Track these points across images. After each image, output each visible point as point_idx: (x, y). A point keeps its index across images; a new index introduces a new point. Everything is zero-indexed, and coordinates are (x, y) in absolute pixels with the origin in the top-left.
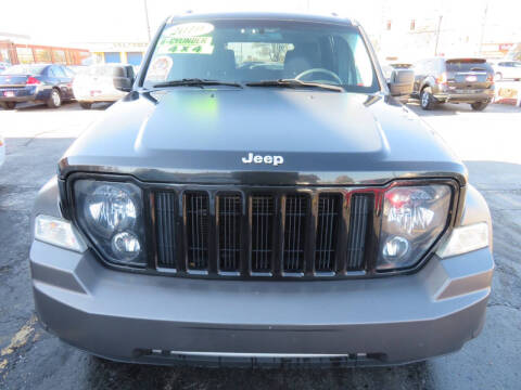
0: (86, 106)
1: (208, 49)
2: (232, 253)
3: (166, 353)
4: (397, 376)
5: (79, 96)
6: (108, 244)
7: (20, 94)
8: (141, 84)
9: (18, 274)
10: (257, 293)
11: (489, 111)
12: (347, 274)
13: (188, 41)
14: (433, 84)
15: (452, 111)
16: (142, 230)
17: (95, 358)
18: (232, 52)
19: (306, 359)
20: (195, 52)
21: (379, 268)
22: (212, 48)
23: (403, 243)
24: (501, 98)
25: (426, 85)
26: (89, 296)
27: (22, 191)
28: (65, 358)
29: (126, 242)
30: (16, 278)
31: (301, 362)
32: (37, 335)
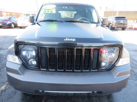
0: (21, 28)
1: (54, 12)
2: (61, 65)
3: (43, 92)
4: (104, 98)
5: (19, 25)
6: (27, 62)
7: (3, 24)
8: (36, 21)
9: (2, 71)
10: (68, 75)
11: (126, 30)
12: (92, 70)
13: (49, 10)
14: (112, 23)
15: (117, 30)
16: (37, 59)
17: (23, 93)
18: (60, 13)
19: (81, 93)
20: (51, 12)
21: (100, 69)
22: (55, 11)
23: (107, 62)
24: (129, 27)
25: (110, 24)
26: (22, 76)
27: (3, 49)
28: (15, 93)
29: (32, 62)
30: (2, 72)
31: (79, 94)
32: (7, 87)
